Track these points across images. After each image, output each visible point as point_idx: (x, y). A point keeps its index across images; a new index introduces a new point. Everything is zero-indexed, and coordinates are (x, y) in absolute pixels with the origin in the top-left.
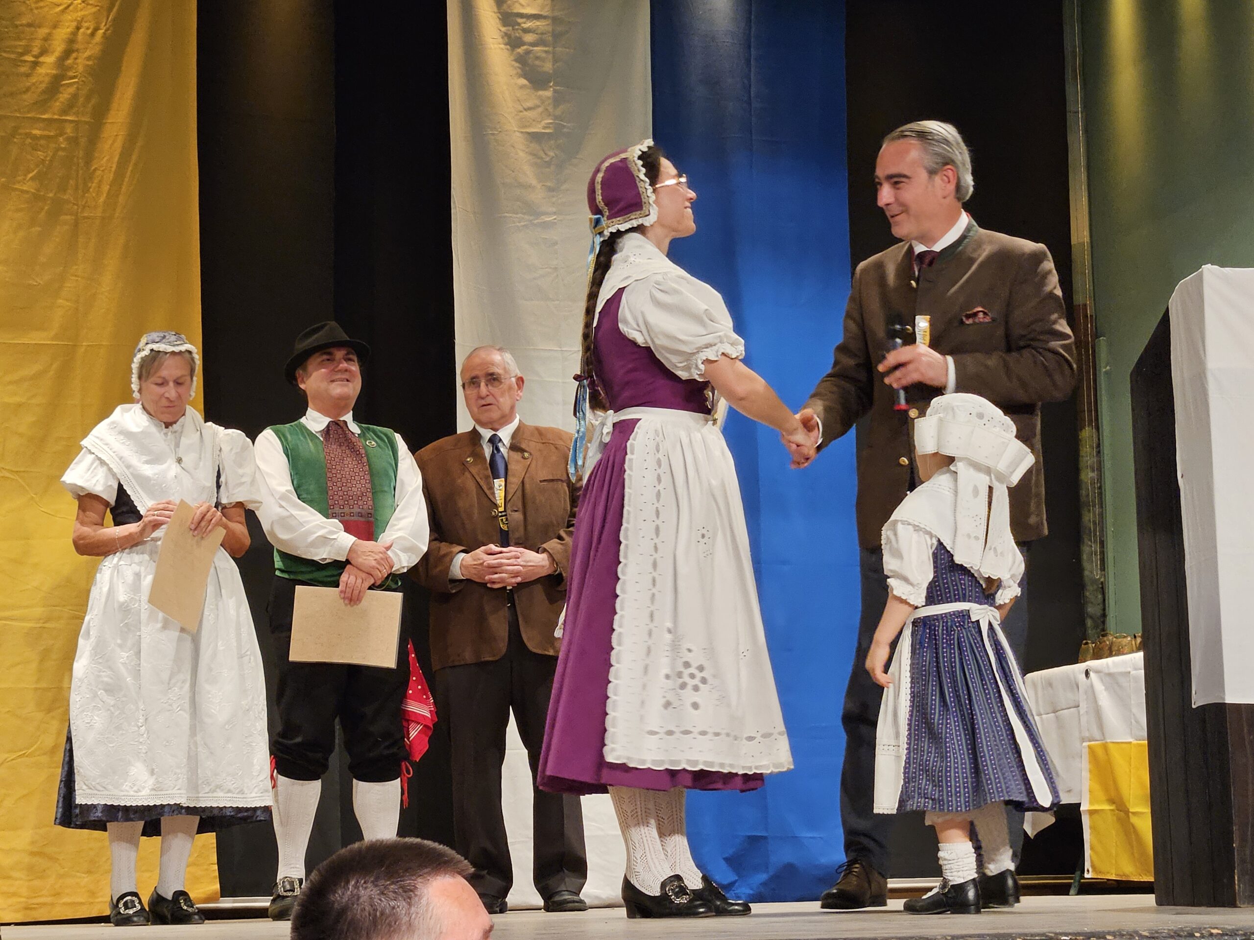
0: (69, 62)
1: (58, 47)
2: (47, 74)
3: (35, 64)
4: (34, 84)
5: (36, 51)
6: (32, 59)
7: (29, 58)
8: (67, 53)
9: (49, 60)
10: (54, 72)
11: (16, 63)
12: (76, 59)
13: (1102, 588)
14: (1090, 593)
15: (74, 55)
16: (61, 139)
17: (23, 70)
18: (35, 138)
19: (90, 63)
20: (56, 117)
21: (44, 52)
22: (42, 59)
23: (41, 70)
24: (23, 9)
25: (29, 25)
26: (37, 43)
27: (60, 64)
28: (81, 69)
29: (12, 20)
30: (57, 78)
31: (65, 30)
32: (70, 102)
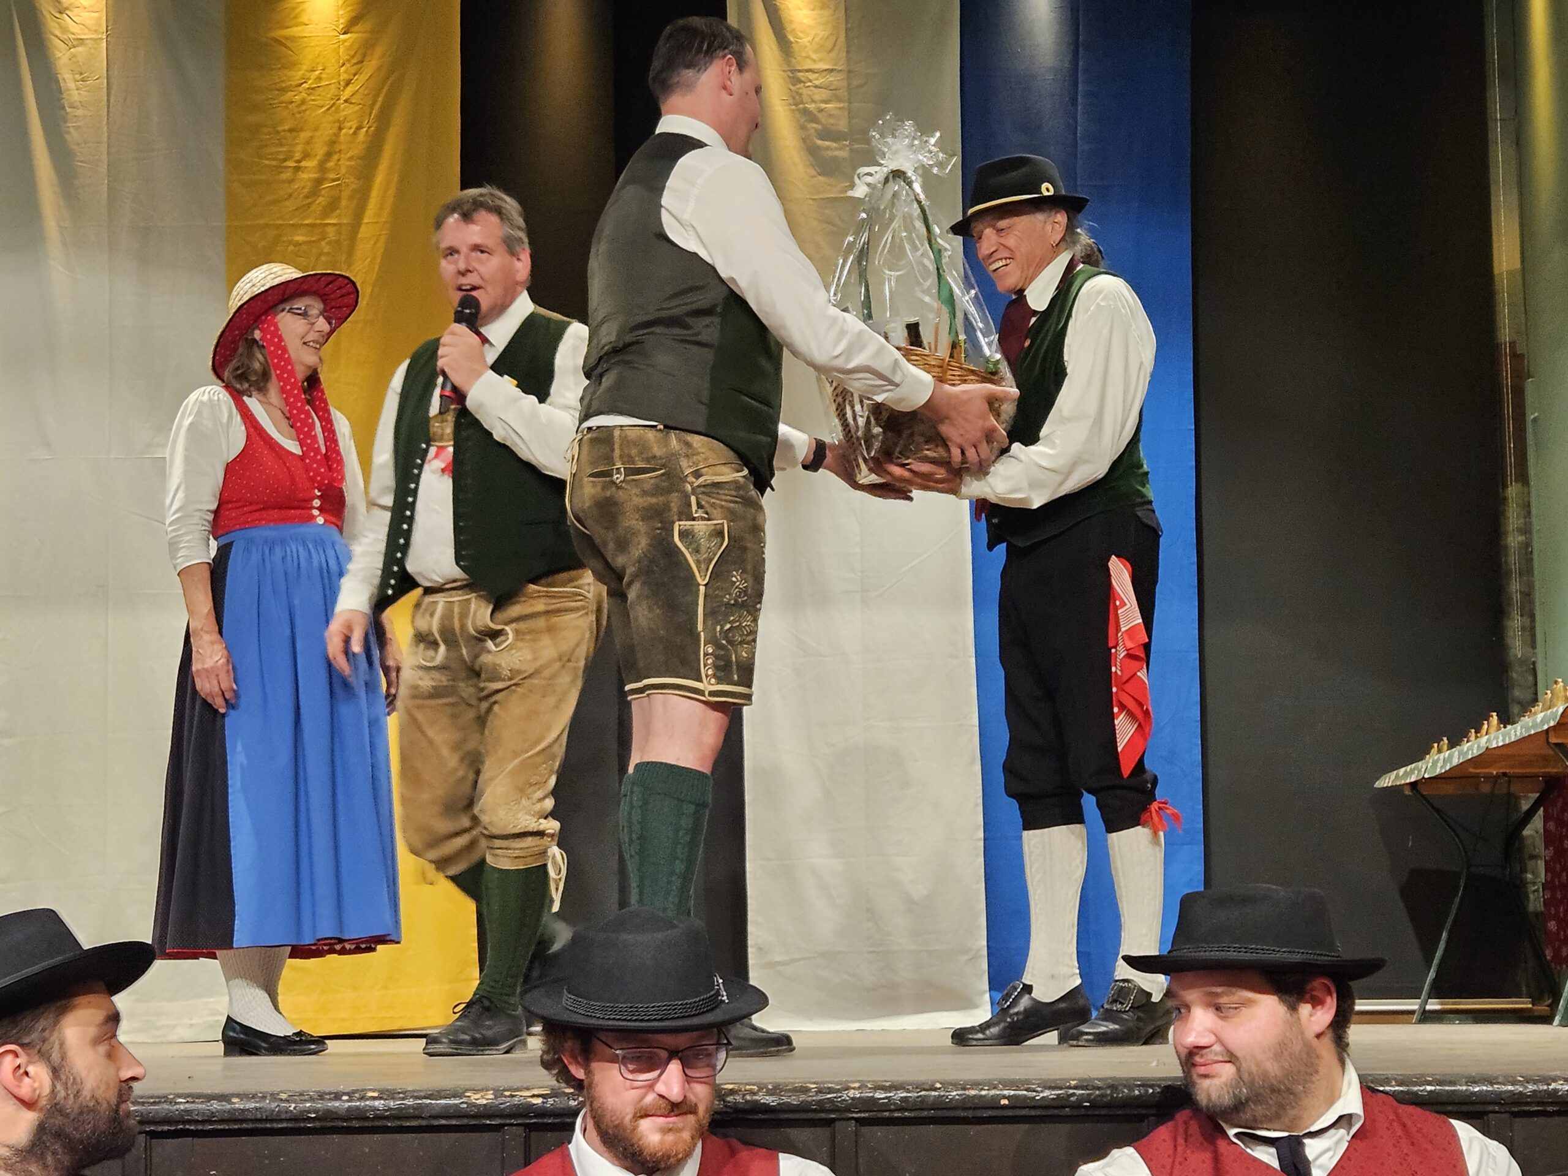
0: (331, 164)
1: (320, 151)
2: (309, 180)
3: (297, 169)
4: (296, 190)
5: (297, 156)
6: (295, 165)
7: (291, 164)
8: (329, 155)
9: (311, 163)
10: (316, 176)
11: (279, 169)
12: (339, 160)
15: (336, 157)
16: (323, 243)
17: (284, 176)
18: (297, 244)
19: (352, 163)
20: (318, 222)
21: (306, 156)
22: (303, 164)
23: (303, 176)
24: (285, 113)
25: (291, 130)
26: (299, 148)
27: (322, 167)
28: (343, 170)
29: (274, 126)
30: (319, 182)
31: (326, 132)
32: (332, 206)
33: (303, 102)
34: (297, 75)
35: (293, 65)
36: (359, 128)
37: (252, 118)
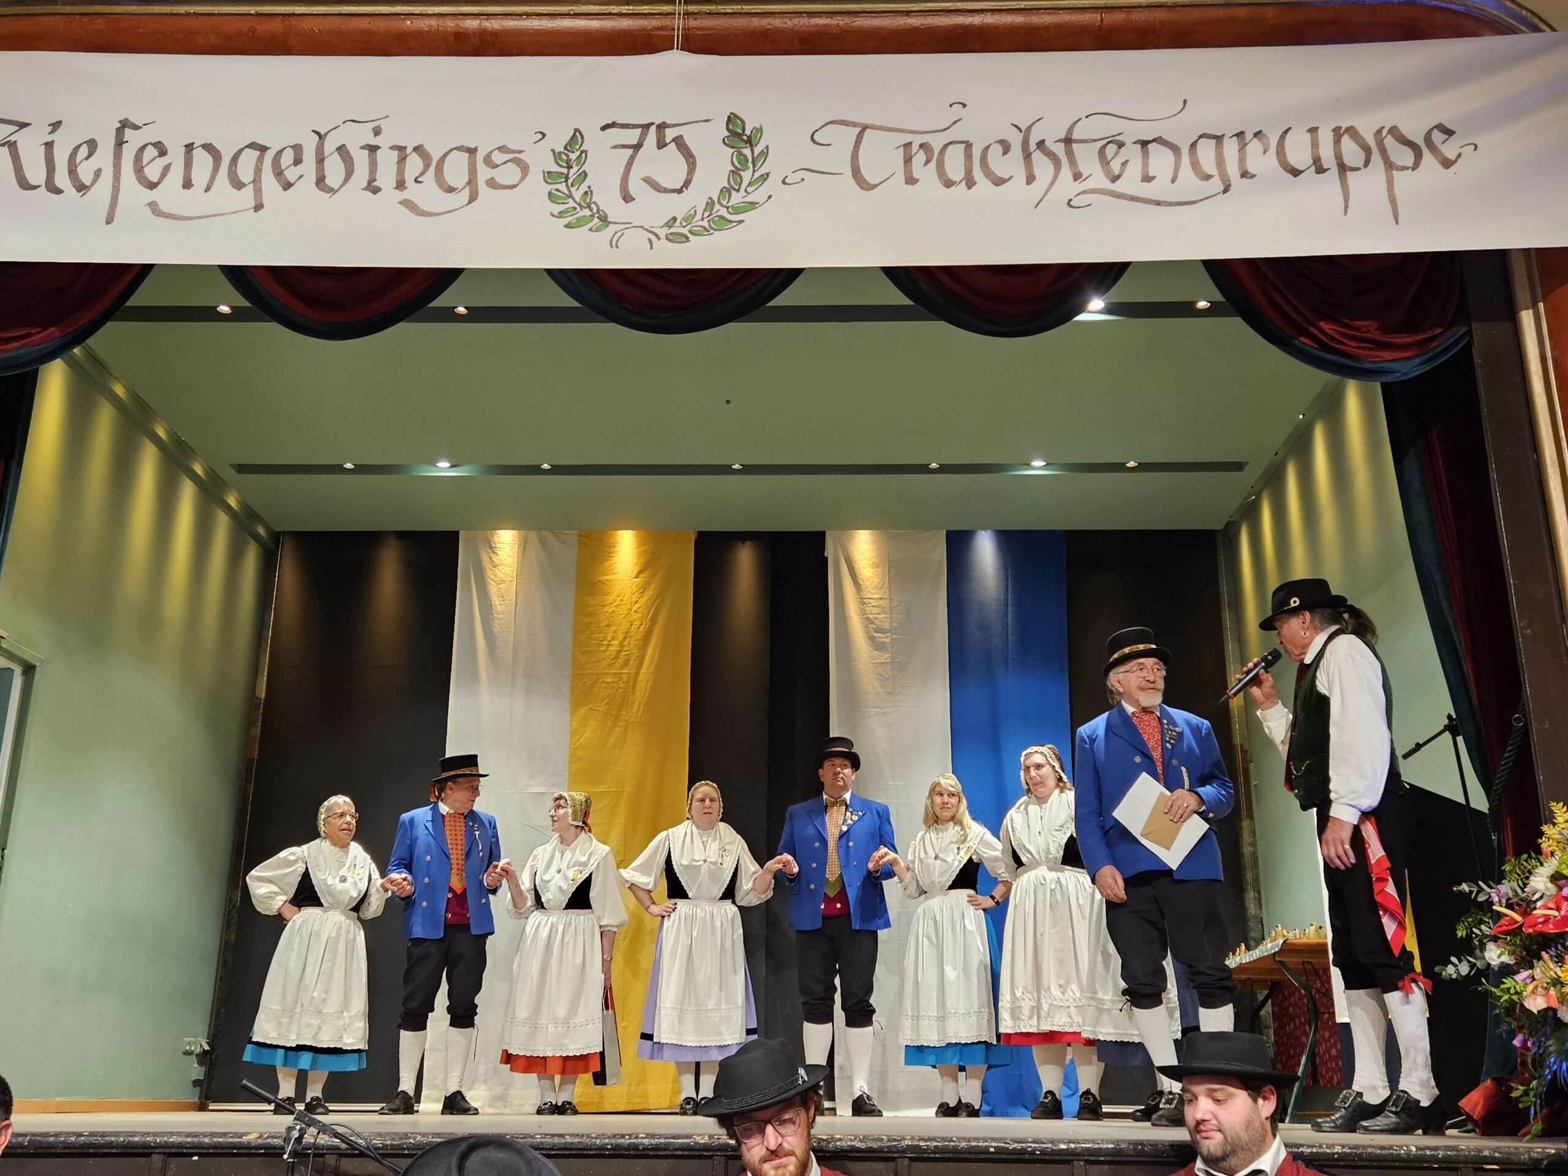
0: (625, 643)
1: (621, 636)
2: (615, 651)
3: (609, 645)
4: (608, 655)
5: (609, 638)
6: (608, 643)
7: (605, 642)
8: (625, 639)
9: (616, 642)
10: (618, 648)
11: (599, 645)
12: (630, 641)
15: (628, 639)
16: (620, 683)
17: (602, 649)
18: (607, 683)
19: (637, 643)
20: (618, 672)
21: (613, 638)
22: (612, 643)
23: (611, 648)
24: (604, 617)
25: (606, 626)
26: (610, 635)
27: (621, 644)
28: (632, 646)
29: (598, 624)
30: (619, 652)
31: (624, 626)
32: (626, 664)
33: (613, 612)
34: (610, 598)
35: (608, 594)
36: (641, 625)
37: (587, 620)
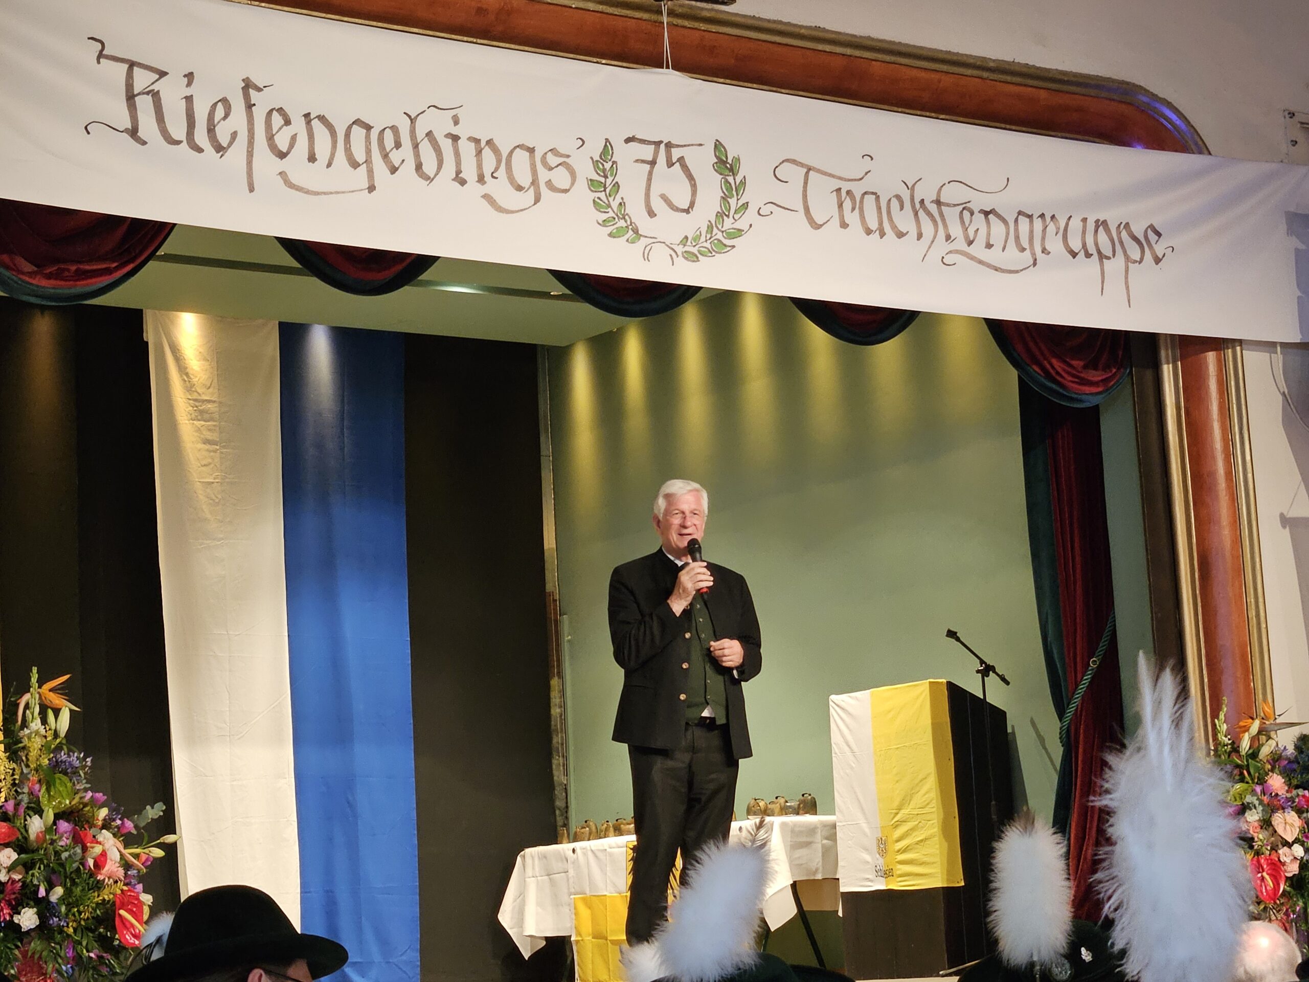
13: (566, 789)
14: (558, 791)
